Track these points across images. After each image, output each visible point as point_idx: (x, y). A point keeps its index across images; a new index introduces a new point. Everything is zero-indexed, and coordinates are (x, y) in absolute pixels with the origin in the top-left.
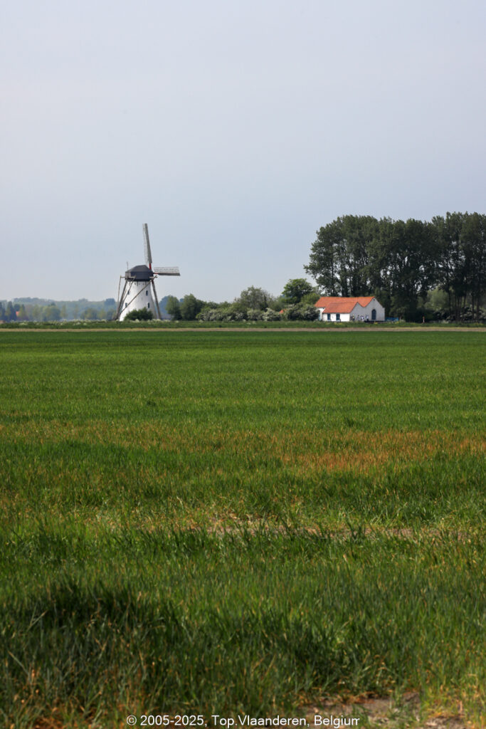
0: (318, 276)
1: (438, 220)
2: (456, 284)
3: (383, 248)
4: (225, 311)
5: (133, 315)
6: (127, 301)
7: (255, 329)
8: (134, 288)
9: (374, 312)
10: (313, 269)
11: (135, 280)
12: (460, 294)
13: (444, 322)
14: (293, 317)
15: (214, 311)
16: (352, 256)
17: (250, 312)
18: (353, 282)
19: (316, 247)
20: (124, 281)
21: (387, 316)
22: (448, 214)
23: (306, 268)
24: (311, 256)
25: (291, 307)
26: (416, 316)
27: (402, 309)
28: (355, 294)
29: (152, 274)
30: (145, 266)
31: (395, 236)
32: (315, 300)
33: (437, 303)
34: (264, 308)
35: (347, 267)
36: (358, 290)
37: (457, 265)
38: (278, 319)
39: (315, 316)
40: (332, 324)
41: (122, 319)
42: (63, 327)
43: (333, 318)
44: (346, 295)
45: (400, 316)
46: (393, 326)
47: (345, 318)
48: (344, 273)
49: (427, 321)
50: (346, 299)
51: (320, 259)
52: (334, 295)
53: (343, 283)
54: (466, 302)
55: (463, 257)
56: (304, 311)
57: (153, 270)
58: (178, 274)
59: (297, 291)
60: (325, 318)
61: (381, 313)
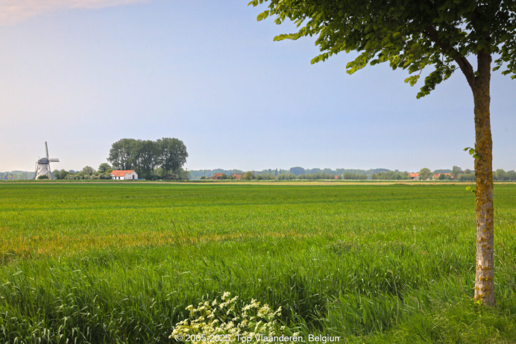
0: (112, 162)
1: (159, 140)
2: (166, 165)
3: (137, 151)
4: (76, 176)
5: (41, 178)
6: (39, 171)
7: (84, 183)
8: (41, 167)
9: (133, 176)
10: (110, 159)
11: (42, 164)
12: (168, 169)
13: (161, 180)
14: (102, 178)
15: (71, 176)
16: (126, 154)
17: (85, 176)
18: (126, 164)
19: (111, 151)
20: (37, 164)
21: (139, 177)
22: (163, 138)
23: (108, 159)
24: (110, 154)
25: (101, 174)
26: (150, 178)
27: (145, 175)
28: (127, 169)
29: (48, 161)
30: (46, 158)
31: (142, 147)
32: (110, 172)
33: (159, 172)
34: (91, 174)
35: (124, 159)
37: (167, 158)
38: (96, 179)
39: (111, 178)
40: (116, 181)
41: (36, 179)
43: (117, 178)
44: (123, 169)
45: (144, 178)
46: (140, 181)
47: (122, 178)
48: (123, 161)
49: (154, 179)
50: (123, 171)
51: (113, 156)
52: (119, 169)
53: (122, 165)
54: (171, 172)
55: (169, 155)
56: (106, 176)
57: (49, 160)
58: (58, 161)
59: (104, 168)
60: (114, 178)
61: (136, 177)
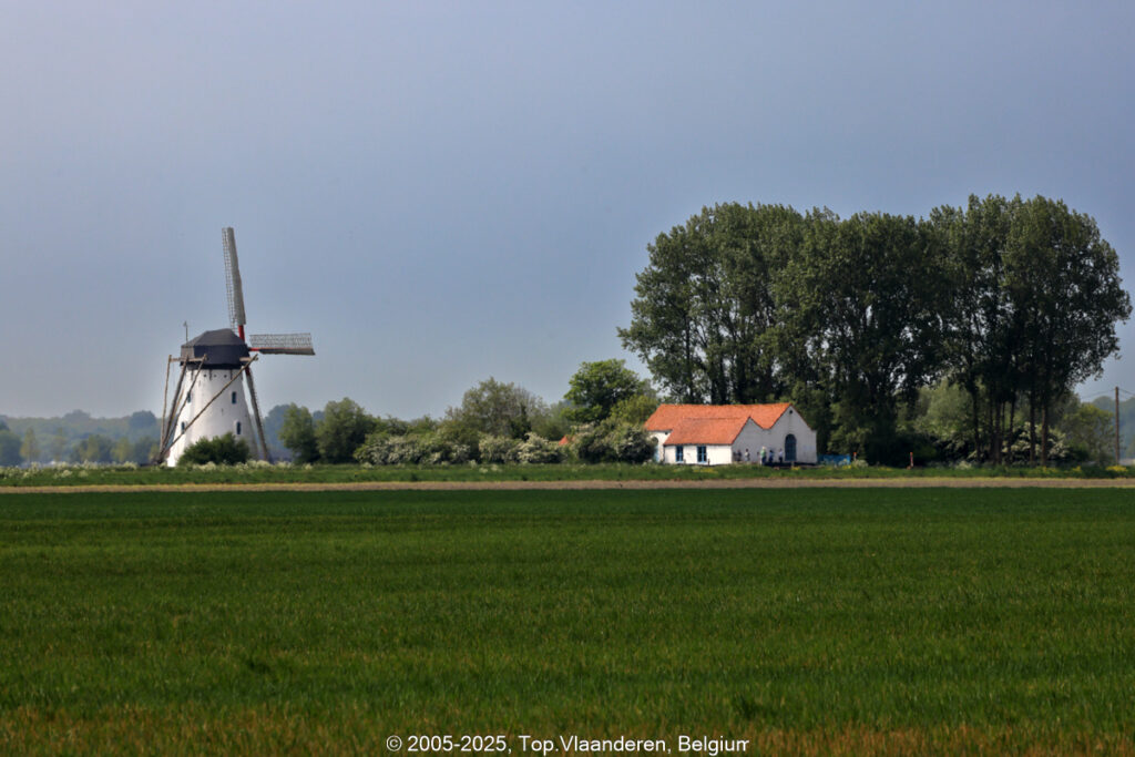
0: (653, 354)
1: (947, 215)
2: (992, 370)
3: (811, 283)
4: (427, 441)
5: (200, 453)
6: (185, 416)
7: (498, 485)
8: (201, 387)
9: (790, 441)
10: (640, 337)
11: (205, 366)
12: (1002, 397)
13: (964, 465)
14: (592, 454)
15: (397, 440)
16: (736, 305)
17: (486, 442)
18: (740, 367)
19: (648, 283)
20: (177, 369)
21: (822, 448)
22: (973, 200)
23: (623, 334)
24: (636, 306)
25: (586, 430)
26: (892, 451)
27: (859, 434)
28: (743, 399)
29: (246, 351)
30: (230, 333)
31: (842, 256)
32: (646, 412)
33: (945, 417)
34: (520, 432)
35: (724, 332)
36: (749, 387)
37: (992, 324)
38: (555, 459)
39: (643, 452)
40: (689, 472)
41: (171, 462)
42: (28, 482)
43: (691, 456)
44: (720, 399)
45: (853, 450)
46: (837, 474)
47: (720, 456)
48: (715, 342)
49: (921, 463)
50: (721, 411)
51: (656, 313)
52: (694, 400)
53: (714, 371)
54: (1017, 417)
55: (1009, 307)
56: (617, 440)
57: (248, 342)
58: (310, 352)
59: (600, 390)
60: (671, 455)
61: (807, 443)
